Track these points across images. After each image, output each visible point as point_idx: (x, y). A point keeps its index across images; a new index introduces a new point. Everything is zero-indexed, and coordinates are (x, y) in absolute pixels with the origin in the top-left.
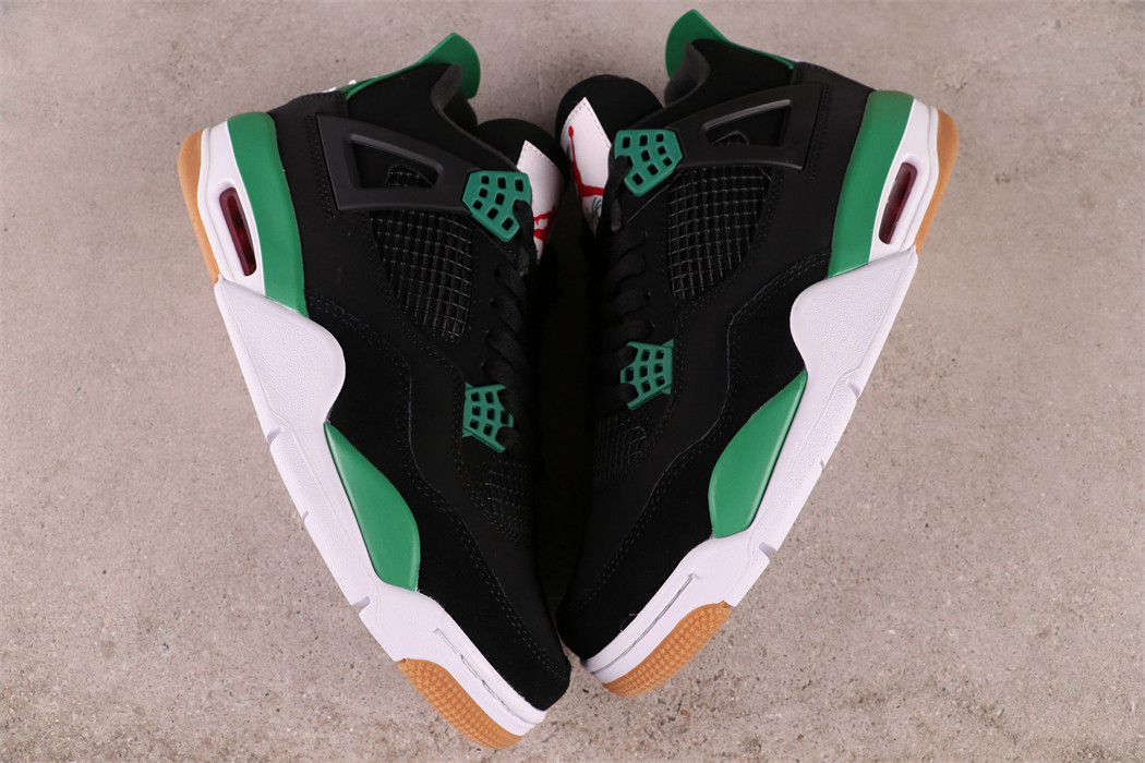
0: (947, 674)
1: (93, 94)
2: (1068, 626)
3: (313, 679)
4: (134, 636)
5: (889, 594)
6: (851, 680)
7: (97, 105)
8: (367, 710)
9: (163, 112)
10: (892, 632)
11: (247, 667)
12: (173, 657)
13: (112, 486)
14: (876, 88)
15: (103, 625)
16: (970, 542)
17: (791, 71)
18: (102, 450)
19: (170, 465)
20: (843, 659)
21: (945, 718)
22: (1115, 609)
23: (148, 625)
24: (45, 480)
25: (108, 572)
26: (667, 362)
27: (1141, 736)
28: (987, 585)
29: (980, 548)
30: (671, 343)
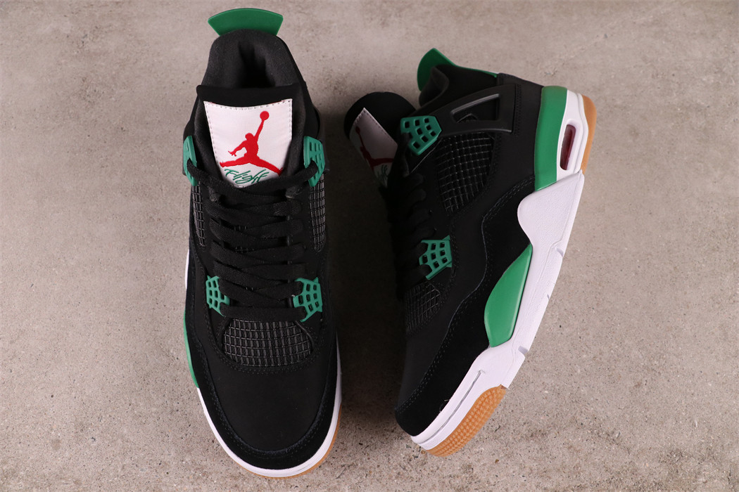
0: (583, 415)
1: (35, 110)
2: (652, 379)
3: (189, 451)
4: (73, 434)
5: (542, 369)
6: (525, 424)
7: (38, 116)
8: (224, 468)
9: (78, 118)
10: (546, 392)
11: (146, 447)
12: (99, 445)
13: (55, 342)
14: (545, 85)
15: (52, 430)
16: (588, 334)
17: (496, 79)
18: (48, 321)
19: (92, 327)
20: (518, 411)
21: (585, 441)
22: (679, 366)
23: (81, 427)
24: (12, 342)
25: (55, 396)
26: (447, 249)
27: (703, 441)
28: (601, 359)
29: (594, 337)
30: (448, 237)
